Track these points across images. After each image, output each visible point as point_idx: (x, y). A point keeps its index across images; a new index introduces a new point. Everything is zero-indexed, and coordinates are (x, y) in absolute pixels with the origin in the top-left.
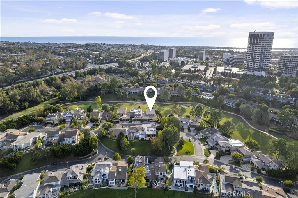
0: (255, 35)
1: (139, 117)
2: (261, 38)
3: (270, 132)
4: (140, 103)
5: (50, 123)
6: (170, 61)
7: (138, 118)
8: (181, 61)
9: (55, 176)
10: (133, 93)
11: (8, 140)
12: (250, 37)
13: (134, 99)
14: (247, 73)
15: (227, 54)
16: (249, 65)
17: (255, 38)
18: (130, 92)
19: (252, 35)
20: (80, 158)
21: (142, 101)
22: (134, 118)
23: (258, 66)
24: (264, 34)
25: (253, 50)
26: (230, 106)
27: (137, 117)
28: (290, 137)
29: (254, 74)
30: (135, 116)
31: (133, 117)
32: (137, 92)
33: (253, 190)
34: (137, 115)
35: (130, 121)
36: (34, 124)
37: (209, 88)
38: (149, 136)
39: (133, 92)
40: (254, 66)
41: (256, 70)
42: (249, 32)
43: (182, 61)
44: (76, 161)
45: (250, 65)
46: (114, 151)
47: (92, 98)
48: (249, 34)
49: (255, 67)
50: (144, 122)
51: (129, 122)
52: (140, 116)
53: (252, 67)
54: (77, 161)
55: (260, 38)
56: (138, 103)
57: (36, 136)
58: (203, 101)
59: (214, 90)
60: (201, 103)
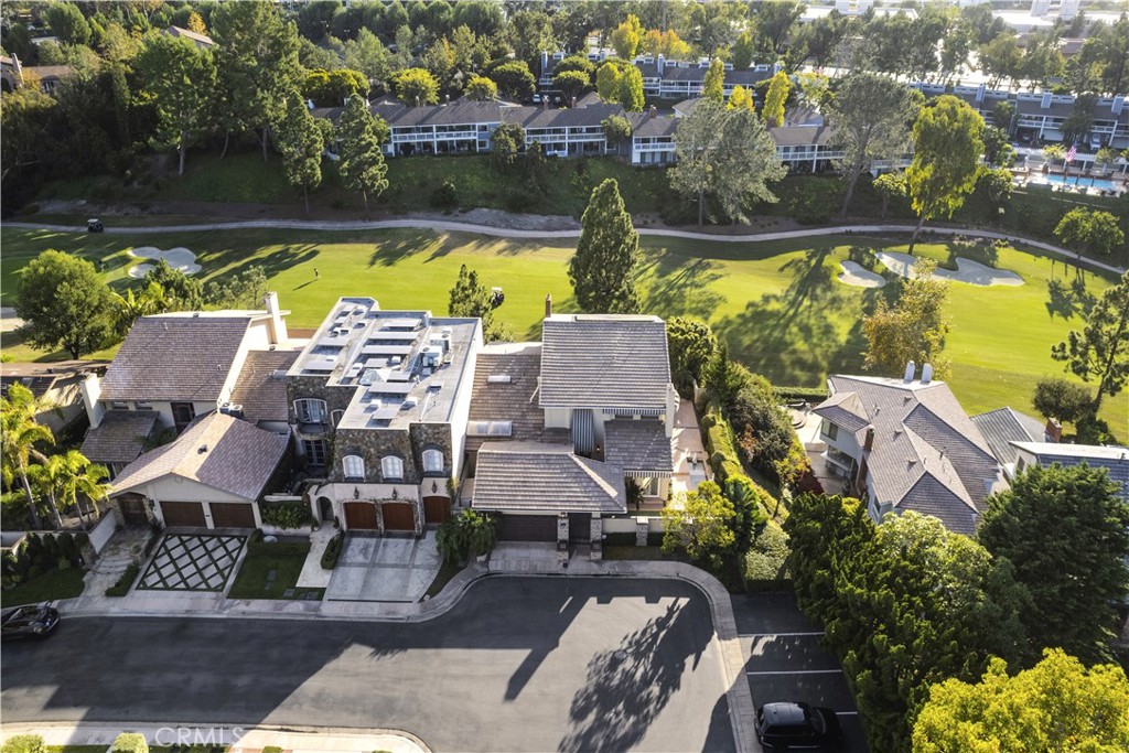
1: (416, 474)
7: (391, 485)
10: (442, 145)
13: (444, 203)
18: (415, 139)
21: (512, 218)
22: (338, 494)
27: (376, 475)
30: (354, 465)
31: (325, 478)
32: (473, 136)
34: (375, 444)
37: (1045, 111)
39: (436, 138)
52: (434, 459)
58: (1075, 214)
59: (1096, 130)
60: (1047, 236)
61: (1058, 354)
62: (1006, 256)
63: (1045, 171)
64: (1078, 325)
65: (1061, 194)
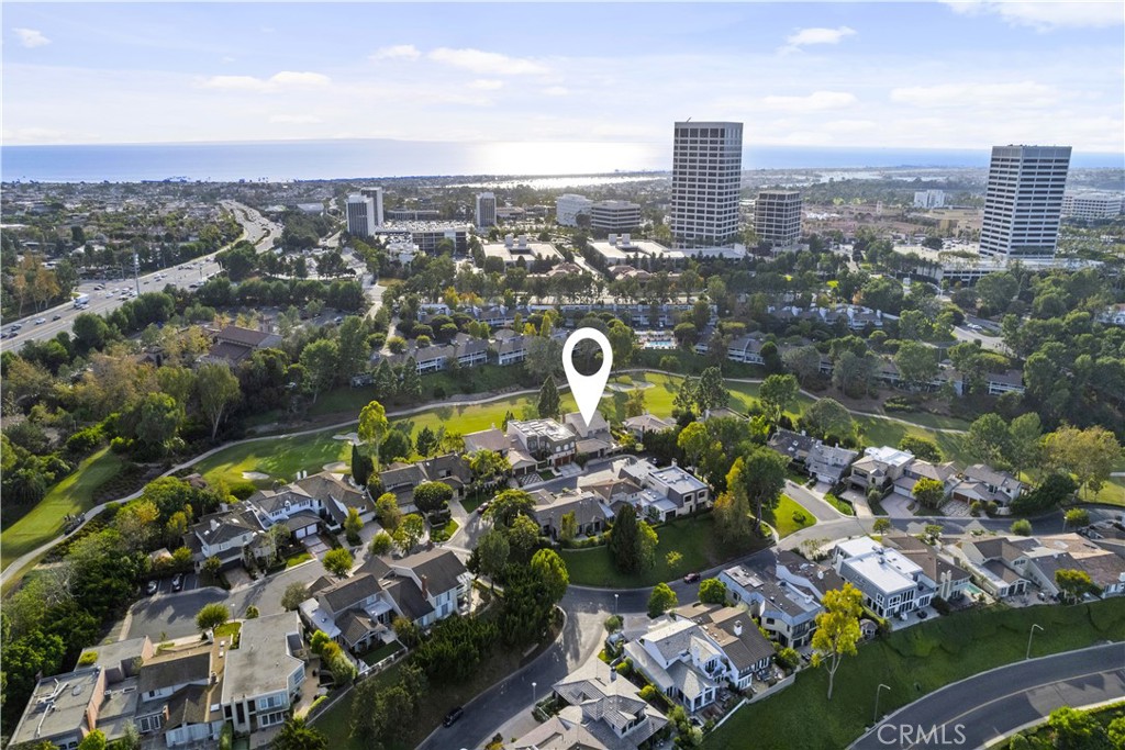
0: (694, 132)
1: (569, 448)
2: (716, 142)
3: (889, 411)
4: (470, 403)
5: (238, 564)
6: (414, 235)
7: (566, 452)
8: (454, 235)
9: (577, 744)
11: (156, 697)
12: (679, 139)
13: (440, 395)
14: (701, 253)
15: (573, 198)
16: (683, 229)
17: (696, 142)
19: (683, 132)
20: (526, 655)
21: (469, 396)
22: (555, 457)
23: (715, 228)
24: (723, 131)
25: (694, 180)
26: (741, 359)
27: (563, 451)
28: (936, 414)
29: (721, 255)
30: (558, 448)
31: (551, 454)
32: (435, 364)
33: (1052, 556)
34: (562, 443)
35: (540, 470)
36: (152, 595)
37: (640, 312)
38: (688, 499)
40: (702, 230)
41: (709, 242)
42: (676, 124)
43: (458, 234)
44: (522, 670)
45: (688, 229)
46: (603, 586)
47: (265, 424)
48: (676, 130)
49: (705, 234)
50: (590, 462)
51: (540, 474)
53: (695, 233)
54: (526, 667)
55: (711, 142)
56: (465, 406)
57: (291, 634)
58: (664, 358)
59: (661, 319)
60: (656, 367)
61: (674, 403)
62: (648, 376)
63: (649, 341)
64: (677, 394)
65: (657, 350)
